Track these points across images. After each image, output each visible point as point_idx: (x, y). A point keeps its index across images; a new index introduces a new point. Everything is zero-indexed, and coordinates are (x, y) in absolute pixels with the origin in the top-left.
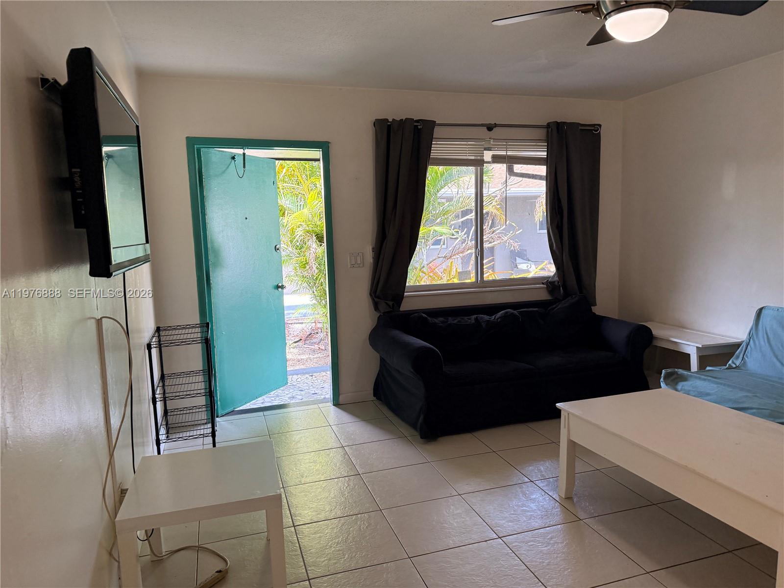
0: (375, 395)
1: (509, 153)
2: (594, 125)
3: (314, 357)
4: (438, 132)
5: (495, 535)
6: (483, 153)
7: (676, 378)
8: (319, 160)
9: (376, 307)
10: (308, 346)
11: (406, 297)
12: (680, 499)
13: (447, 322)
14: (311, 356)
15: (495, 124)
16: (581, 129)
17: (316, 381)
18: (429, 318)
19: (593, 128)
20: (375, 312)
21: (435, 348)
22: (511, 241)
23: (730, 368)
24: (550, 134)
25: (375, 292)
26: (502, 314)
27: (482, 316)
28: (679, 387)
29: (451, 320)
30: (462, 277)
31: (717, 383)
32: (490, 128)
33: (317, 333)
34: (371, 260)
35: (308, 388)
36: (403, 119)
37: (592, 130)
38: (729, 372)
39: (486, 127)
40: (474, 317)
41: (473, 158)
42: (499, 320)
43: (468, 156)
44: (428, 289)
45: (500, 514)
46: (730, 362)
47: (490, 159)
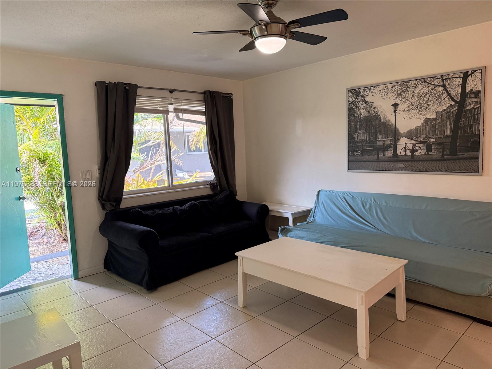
0: (105, 268)
1: (184, 107)
2: (229, 94)
3: (40, 248)
4: (139, 92)
5: (210, 338)
6: (168, 107)
7: (286, 231)
8: (54, 106)
9: (103, 207)
10: (33, 241)
11: (124, 199)
12: (304, 293)
13: (155, 213)
14: (37, 248)
15: (175, 89)
16: (222, 96)
17: (51, 265)
18: (143, 211)
19: (228, 95)
20: (103, 211)
21: (153, 230)
22: (177, 160)
23: (308, 223)
24: (206, 98)
25: (102, 197)
26: (189, 205)
27: (177, 207)
28: (288, 235)
29: (157, 211)
30: (159, 183)
31: (306, 231)
32: (171, 91)
33: (39, 230)
34: (98, 175)
35: (45, 271)
36: (116, 82)
37: (228, 96)
38: (309, 225)
39: (168, 91)
40: (171, 208)
41: (161, 109)
42: (188, 208)
43: (159, 108)
44: (136, 193)
45: (210, 325)
46: (308, 220)
47: (172, 110)
